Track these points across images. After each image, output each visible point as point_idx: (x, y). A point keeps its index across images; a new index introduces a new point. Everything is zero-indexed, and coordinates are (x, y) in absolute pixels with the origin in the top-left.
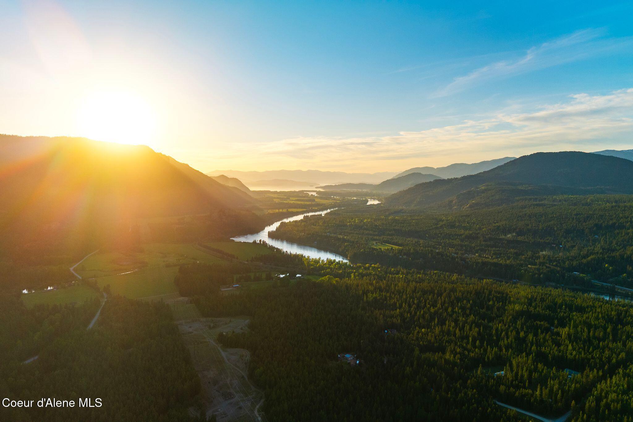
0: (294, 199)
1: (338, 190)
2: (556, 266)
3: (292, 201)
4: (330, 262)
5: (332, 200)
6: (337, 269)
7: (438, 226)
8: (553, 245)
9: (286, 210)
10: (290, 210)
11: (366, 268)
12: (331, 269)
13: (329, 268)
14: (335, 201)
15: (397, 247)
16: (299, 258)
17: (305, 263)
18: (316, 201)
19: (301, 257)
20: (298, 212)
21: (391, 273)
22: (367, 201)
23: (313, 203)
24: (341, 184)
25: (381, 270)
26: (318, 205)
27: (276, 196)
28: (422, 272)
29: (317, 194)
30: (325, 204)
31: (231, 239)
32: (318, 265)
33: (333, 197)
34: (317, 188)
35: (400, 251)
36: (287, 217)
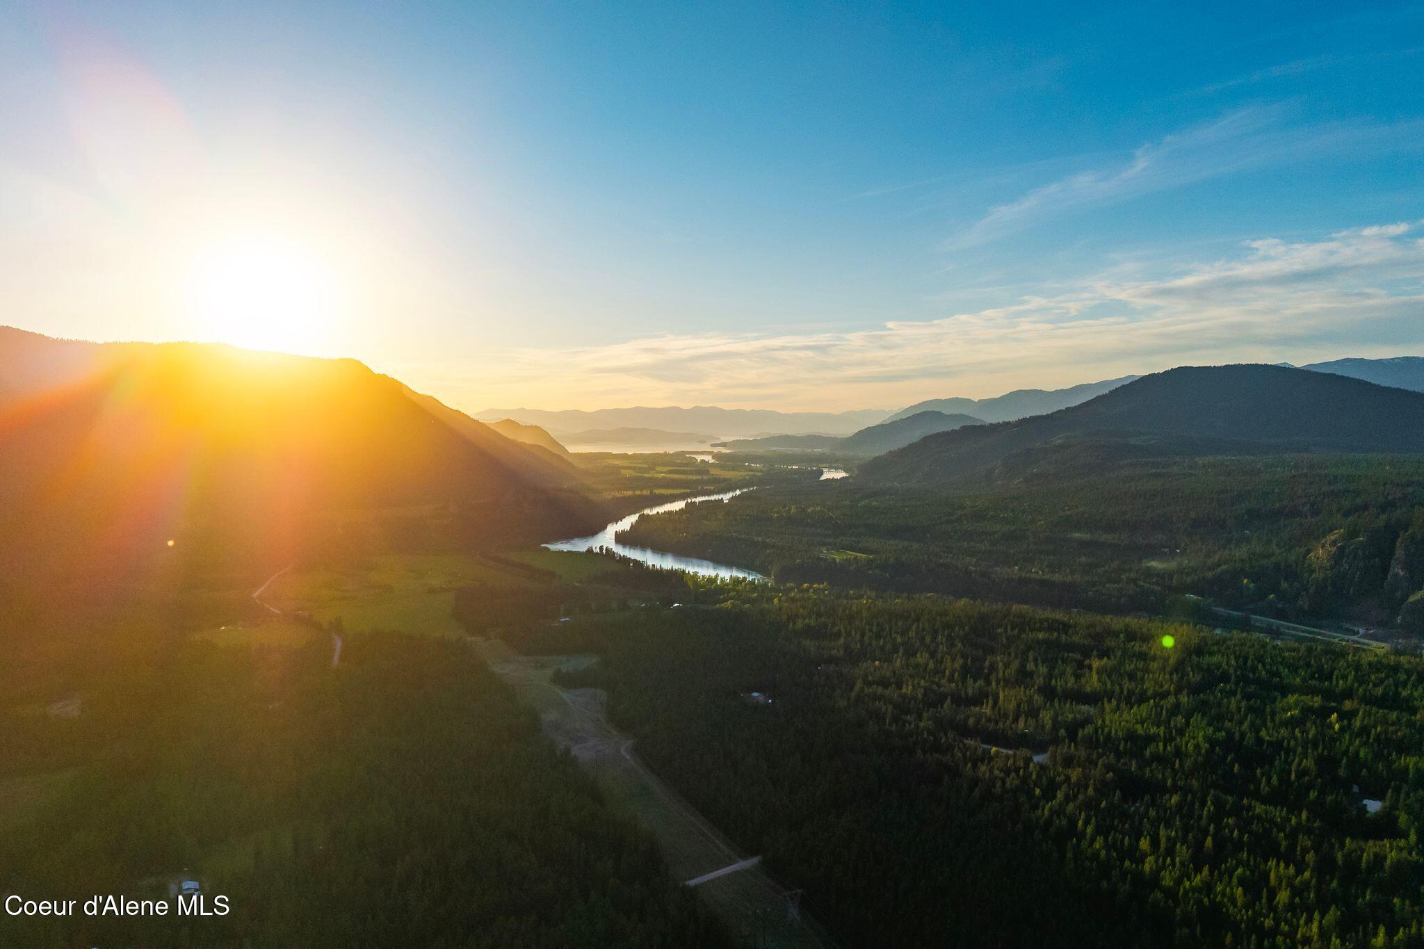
0: (666, 469)
1: (761, 451)
2: (1157, 583)
3: (660, 473)
4: (736, 581)
5: (746, 470)
6: (747, 592)
7: (952, 517)
8: (1163, 549)
9: (649, 491)
10: (657, 491)
11: (801, 591)
12: (738, 591)
13: (734, 590)
14: (753, 473)
15: (864, 556)
16: (679, 576)
17: (690, 583)
18: (711, 473)
19: (681, 574)
20: (674, 494)
21: (847, 597)
22: (822, 473)
23: (705, 477)
24: (768, 437)
25: (830, 593)
26: (715, 481)
27: (625, 463)
28: (905, 595)
29: (713, 458)
30: (730, 479)
31: (542, 545)
32: (712, 587)
33: (749, 466)
34: (714, 445)
35: (870, 562)
36: (652, 506)
